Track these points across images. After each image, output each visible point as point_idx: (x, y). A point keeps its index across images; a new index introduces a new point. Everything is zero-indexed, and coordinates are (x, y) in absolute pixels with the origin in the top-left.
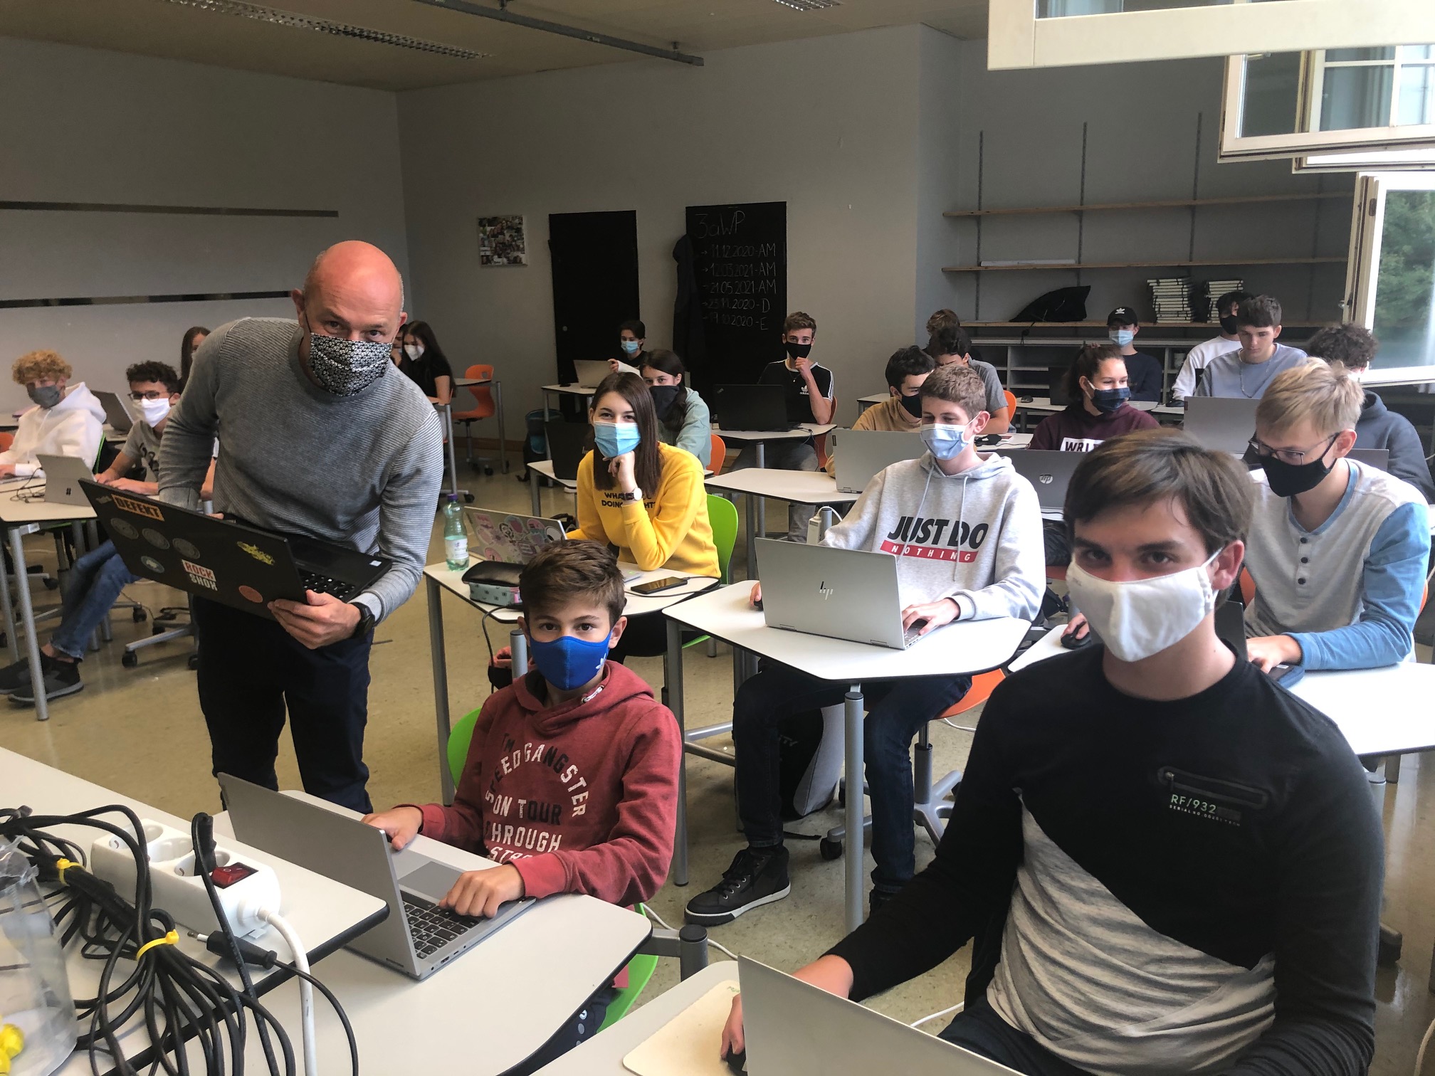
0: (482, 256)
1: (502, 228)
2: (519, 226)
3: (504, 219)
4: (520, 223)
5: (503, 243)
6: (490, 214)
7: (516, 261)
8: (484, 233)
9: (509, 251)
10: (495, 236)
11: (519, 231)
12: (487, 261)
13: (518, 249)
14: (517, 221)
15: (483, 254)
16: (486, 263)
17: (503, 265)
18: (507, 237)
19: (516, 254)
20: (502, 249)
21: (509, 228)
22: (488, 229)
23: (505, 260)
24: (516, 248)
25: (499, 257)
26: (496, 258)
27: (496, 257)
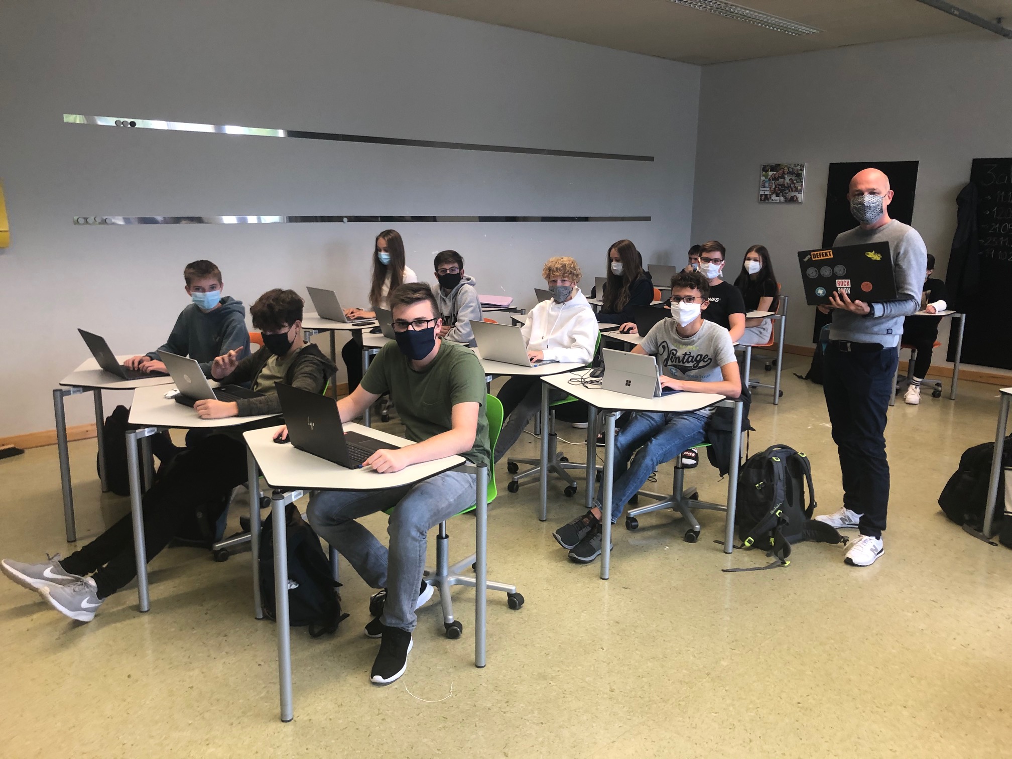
0: (761, 195)
1: (784, 173)
2: (800, 172)
3: (786, 166)
4: (801, 170)
5: (783, 185)
6: (773, 162)
7: (793, 200)
8: (766, 177)
9: (787, 191)
10: (775, 179)
11: (799, 176)
12: (765, 199)
13: (796, 190)
14: (799, 168)
15: (762, 193)
16: (764, 200)
17: (780, 202)
18: (787, 180)
19: (793, 194)
20: (780, 190)
21: (789, 173)
22: (770, 173)
23: (782, 199)
24: (794, 189)
25: (777, 195)
26: (774, 197)
27: (774, 195)
